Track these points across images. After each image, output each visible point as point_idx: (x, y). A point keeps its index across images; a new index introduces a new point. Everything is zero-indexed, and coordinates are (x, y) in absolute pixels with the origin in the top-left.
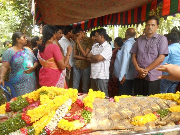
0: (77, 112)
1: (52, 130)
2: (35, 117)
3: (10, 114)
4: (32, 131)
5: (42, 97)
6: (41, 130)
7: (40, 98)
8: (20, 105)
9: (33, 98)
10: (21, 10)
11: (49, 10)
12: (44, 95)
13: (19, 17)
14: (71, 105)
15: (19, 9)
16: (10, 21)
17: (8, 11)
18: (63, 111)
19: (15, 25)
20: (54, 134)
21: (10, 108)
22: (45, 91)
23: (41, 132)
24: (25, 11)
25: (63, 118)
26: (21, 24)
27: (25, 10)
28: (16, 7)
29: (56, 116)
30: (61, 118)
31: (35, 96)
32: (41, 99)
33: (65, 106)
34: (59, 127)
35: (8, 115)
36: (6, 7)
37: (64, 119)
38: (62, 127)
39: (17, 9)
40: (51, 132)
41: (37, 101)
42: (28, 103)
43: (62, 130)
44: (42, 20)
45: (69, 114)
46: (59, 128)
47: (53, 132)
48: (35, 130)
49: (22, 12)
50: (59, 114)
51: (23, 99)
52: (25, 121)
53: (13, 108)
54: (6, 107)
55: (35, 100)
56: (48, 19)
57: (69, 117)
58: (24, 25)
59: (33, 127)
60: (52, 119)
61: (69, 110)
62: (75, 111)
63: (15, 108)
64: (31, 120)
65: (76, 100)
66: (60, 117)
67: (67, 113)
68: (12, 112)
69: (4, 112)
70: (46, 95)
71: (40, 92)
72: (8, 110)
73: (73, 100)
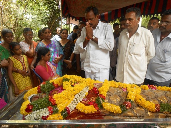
0: (93, 98)
1: (71, 110)
2: (59, 101)
3: (41, 94)
4: (56, 109)
5: (65, 83)
6: (63, 110)
7: (63, 83)
8: (48, 88)
9: (58, 83)
10: (51, 5)
11: (74, 3)
12: (66, 82)
13: (49, 11)
14: (88, 92)
15: (49, 4)
16: (42, 14)
17: (40, 6)
18: (81, 96)
19: (46, 18)
20: (73, 113)
21: (40, 90)
22: (67, 79)
23: (63, 111)
24: (55, 6)
25: (80, 101)
26: (50, 17)
27: (54, 4)
28: (47, 2)
29: (75, 100)
30: (79, 102)
31: (59, 82)
32: (63, 85)
33: (83, 92)
34: (77, 108)
35: (39, 95)
36: (38, 3)
37: (82, 103)
38: (79, 109)
39: (47, 4)
40: (71, 112)
41: (61, 86)
42: (54, 87)
43: (79, 111)
44: (68, 13)
45: (86, 99)
46: (77, 110)
47: (72, 112)
48: (59, 108)
49: (52, 7)
50: (77, 98)
51: (51, 84)
52: (51, 103)
53: (43, 90)
54: (38, 89)
55: (59, 85)
56: (73, 11)
57: (86, 101)
58: (53, 18)
59: (57, 107)
60: (72, 102)
61: (86, 95)
62: (91, 97)
63: (44, 90)
64: (56, 102)
65: (92, 88)
66: (78, 100)
67: (85, 98)
68: (42, 93)
69: (37, 93)
70: (68, 82)
71: (63, 79)
72: (39, 92)
73: (90, 88)
